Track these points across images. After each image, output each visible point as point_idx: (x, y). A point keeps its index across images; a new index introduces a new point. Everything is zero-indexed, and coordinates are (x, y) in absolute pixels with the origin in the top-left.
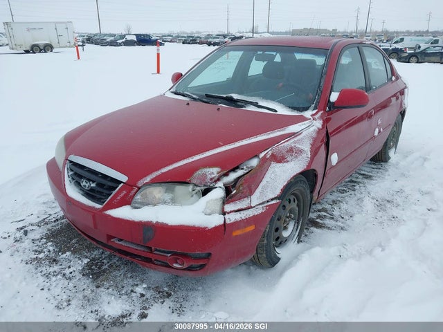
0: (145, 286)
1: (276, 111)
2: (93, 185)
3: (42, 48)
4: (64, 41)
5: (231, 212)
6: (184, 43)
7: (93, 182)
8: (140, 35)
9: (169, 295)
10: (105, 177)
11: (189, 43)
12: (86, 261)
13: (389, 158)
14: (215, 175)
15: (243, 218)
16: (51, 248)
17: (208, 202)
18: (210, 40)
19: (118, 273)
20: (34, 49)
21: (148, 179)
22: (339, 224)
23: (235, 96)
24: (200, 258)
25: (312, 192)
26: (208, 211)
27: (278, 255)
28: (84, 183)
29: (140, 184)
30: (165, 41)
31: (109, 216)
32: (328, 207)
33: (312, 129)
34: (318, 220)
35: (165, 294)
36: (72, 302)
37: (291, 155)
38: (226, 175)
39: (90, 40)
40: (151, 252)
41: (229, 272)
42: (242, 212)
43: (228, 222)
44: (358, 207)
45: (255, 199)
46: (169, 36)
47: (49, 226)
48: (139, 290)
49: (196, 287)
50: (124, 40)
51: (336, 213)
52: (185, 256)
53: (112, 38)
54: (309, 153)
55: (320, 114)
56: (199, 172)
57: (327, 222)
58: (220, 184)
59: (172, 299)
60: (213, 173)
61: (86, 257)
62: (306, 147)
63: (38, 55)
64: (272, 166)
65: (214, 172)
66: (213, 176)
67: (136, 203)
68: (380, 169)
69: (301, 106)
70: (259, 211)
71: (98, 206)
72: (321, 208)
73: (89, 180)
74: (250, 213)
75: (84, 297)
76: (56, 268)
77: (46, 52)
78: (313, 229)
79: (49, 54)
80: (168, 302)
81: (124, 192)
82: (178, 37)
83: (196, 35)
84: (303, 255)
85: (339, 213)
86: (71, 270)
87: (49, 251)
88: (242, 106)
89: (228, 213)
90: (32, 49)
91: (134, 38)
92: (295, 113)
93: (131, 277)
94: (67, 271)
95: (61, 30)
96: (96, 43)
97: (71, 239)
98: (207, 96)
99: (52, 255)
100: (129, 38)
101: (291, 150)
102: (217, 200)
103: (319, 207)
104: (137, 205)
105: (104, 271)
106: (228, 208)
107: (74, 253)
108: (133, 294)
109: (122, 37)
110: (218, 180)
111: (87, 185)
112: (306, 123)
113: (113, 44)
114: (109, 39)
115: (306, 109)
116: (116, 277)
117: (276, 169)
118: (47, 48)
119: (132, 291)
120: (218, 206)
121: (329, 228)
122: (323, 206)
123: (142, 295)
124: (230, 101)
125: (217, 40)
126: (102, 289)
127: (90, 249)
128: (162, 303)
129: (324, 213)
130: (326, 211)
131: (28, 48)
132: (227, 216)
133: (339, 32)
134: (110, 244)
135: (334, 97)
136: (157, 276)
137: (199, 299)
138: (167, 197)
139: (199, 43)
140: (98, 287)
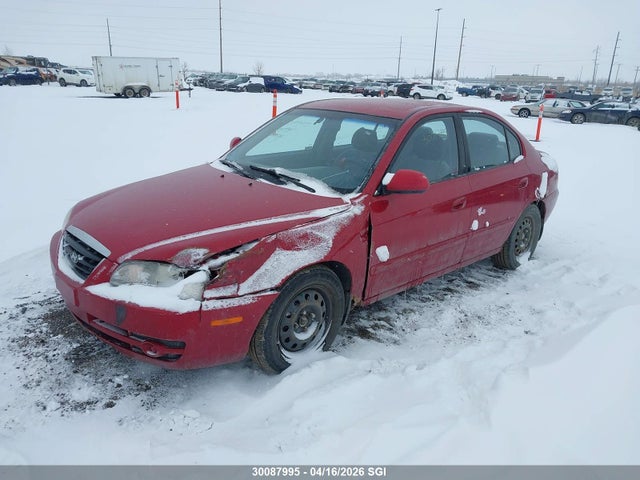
0: (126, 376)
1: (314, 191)
2: (80, 259)
3: (137, 91)
4: (166, 83)
5: (211, 299)
6: (331, 91)
7: (82, 255)
8: (270, 78)
9: (148, 388)
10: (92, 250)
11: (338, 92)
12: (75, 346)
13: (518, 264)
14: (201, 257)
15: (225, 307)
16: (44, 329)
17: (186, 285)
18: (367, 88)
19: (103, 361)
20: (127, 93)
21: (129, 256)
22: (395, 336)
23: (279, 171)
24: (175, 348)
25: (347, 291)
26: (185, 296)
27: (287, 360)
28: (73, 256)
29: (120, 260)
30: (305, 88)
31: (88, 292)
32: (393, 315)
33: (345, 215)
34: (370, 330)
35: (144, 387)
36: (42, 384)
37: (306, 243)
38: (215, 257)
39: (204, 82)
40: (128, 337)
41: (226, 373)
42: (224, 300)
43: (204, 309)
44: (432, 320)
45: (246, 287)
46: (312, 80)
47: (52, 307)
48: (118, 380)
49: (181, 384)
50: (247, 84)
51: (398, 324)
52: (158, 343)
53: (232, 81)
54: (331, 242)
55: (362, 198)
56: (183, 252)
57: (381, 333)
58: (205, 267)
59: (149, 392)
60: (199, 254)
61: (78, 342)
62: (328, 236)
63: (132, 101)
64: (276, 252)
65: (201, 253)
66: (198, 257)
67: (115, 280)
68: (499, 277)
69: (347, 187)
70: (248, 300)
71: (82, 281)
72: (384, 316)
73: (78, 253)
74: (235, 302)
75: (57, 380)
76: (41, 349)
77: (141, 97)
78: (357, 339)
79: (145, 99)
80: (144, 396)
81: (105, 268)
82: (324, 81)
83: (349, 81)
84: (318, 363)
85: (401, 324)
86: (55, 353)
87: (41, 332)
88: (283, 183)
89: (208, 300)
90: (124, 92)
91: (261, 81)
92: (336, 195)
93: (117, 367)
94: (50, 354)
95: (164, 68)
96: (211, 87)
97: (70, 322)
98: (252, 168)
99: (43, 336)
100: (254, 81)
101: (305, 237)
102: (196, 284)
103: (382, 315)
104: (115, 283)
105: (90, 358)
106: (209, 294)
107: (66, 336)
108: (110, 384)
109: (246, 79)
110: (204, 262)
111: (75, 258)
112: (341, 208)
113: (232, 88)
114: (228, 82)
115: (350, 191)
116: (100, 364)
117: (282, 257)
118: (143, 92)
119: (110, 380)
120: (197, 292)
121: (379, 340)
122: (389, 314)
123: (119, 386)
124: (273, 176)
125: (377, 89)
126: (79, 375)
127: (86, 334)
128: (137, 395)
129: (383, 323)
130: (387, 320)
131: (120, 91)
132: (204, 303)
133: (568, 82)
134: (91, 324)
135: (388, 179)
136: (144, 369)
137: (178, 396)
138: (144, 276)
139: (352, 92)
140: (75, 372)
